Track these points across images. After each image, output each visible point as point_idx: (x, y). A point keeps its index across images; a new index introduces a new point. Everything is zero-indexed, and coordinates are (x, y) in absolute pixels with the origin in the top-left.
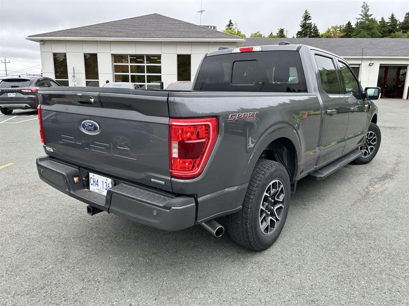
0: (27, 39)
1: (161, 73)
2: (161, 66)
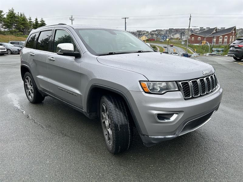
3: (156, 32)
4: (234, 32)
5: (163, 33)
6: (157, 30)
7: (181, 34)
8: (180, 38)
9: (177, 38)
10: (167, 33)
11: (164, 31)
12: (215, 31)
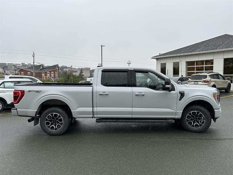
2: (213, 66)
4: (57, 68)
7: (3, 68)
8: (3, 72)
9: (0, 72)
12: (42, 68)
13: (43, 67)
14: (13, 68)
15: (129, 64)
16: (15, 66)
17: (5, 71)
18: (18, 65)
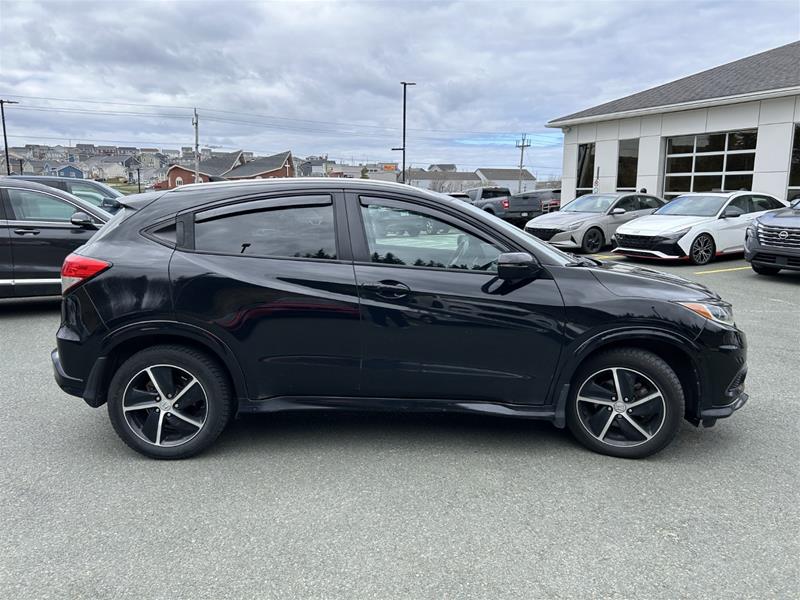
0: (546, 126)
1: (752, 169)
3: (29, 155)
4: (287, 166)
5: (57, 157)
6: (28, 147)
7: (127, 164)
8: (127, 177)
9: (118, 178)
10: (72, 160)
11: (58, 153)
12: (237, 163)
13: (241, 159)
14: (156, 162)
15: (523, 147)
16: (162, 158)
17: (131, 175)
18: (172, 156)
